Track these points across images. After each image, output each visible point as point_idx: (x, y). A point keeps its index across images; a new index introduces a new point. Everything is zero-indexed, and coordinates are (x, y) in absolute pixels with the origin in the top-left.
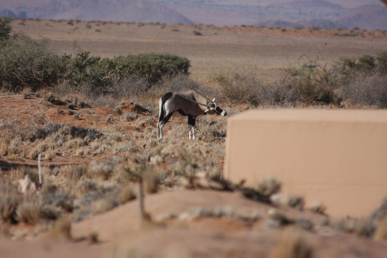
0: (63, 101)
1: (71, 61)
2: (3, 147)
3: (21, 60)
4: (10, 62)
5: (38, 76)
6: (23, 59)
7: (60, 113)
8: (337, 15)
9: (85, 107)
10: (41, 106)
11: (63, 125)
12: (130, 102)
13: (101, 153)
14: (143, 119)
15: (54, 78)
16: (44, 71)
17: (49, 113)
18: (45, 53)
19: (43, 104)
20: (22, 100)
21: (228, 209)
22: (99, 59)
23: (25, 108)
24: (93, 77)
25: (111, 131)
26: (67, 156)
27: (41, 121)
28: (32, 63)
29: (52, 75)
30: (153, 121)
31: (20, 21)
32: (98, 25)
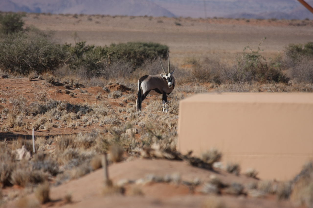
0: (61, 83)
1: (70, 49)
2: (10, 121)
3: (29, 49)
4: (20, 51)
5: (43, 61)
6: (31, 48)
7: (59, 92)
8: (292, 8)
9: (79, 87)
10: (43, 87)
11: (60, 102)
12: (116, 82)
13: (90, 125)
14: (126, 96)
15: (56, 63)
16: (48, 57)
17: (50, 93)
18: (48, 43)
19: (45, 85)
20: (28, 82)
21: (175, 176)
22: (93, 47)
23: (30, 89)
24: (88, 61)
25: (100, 107)
26: (62, 127)
27: (44, 99)
28: (38, 51)
29: (54, 61)
30: (134, 98)
31: (35, 15)
32: (98, 18)
